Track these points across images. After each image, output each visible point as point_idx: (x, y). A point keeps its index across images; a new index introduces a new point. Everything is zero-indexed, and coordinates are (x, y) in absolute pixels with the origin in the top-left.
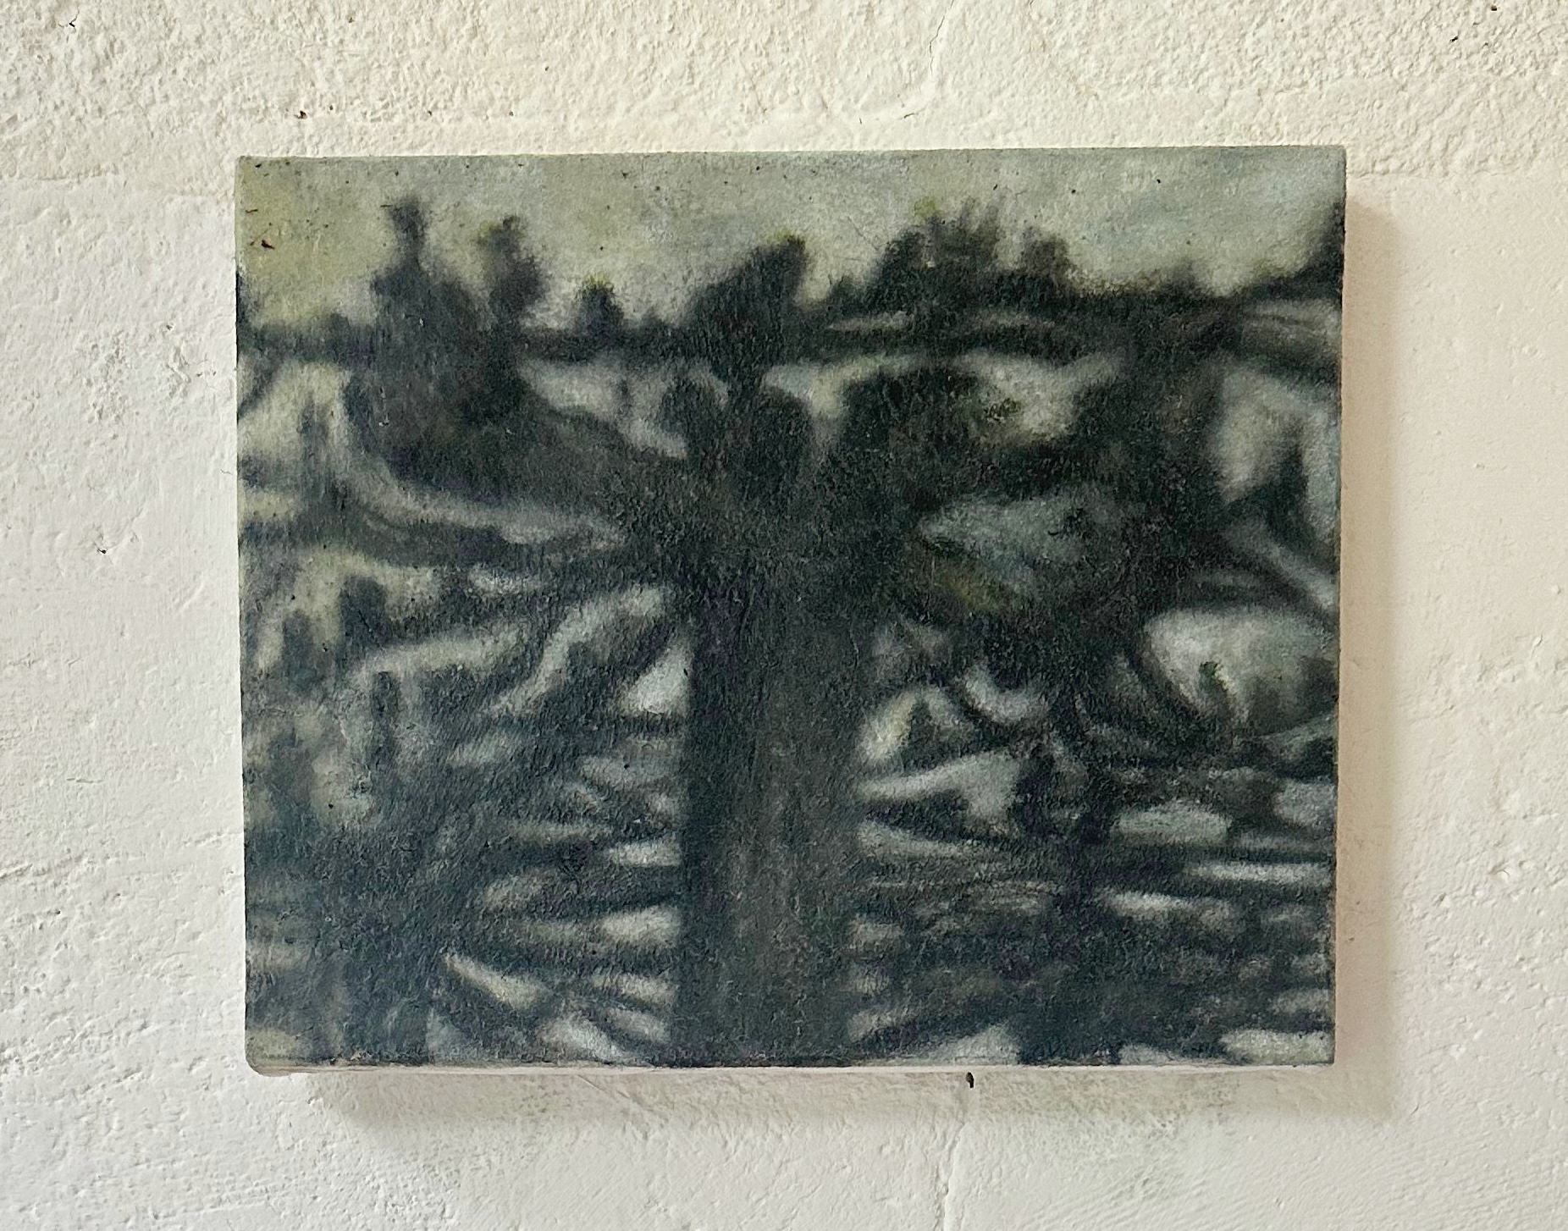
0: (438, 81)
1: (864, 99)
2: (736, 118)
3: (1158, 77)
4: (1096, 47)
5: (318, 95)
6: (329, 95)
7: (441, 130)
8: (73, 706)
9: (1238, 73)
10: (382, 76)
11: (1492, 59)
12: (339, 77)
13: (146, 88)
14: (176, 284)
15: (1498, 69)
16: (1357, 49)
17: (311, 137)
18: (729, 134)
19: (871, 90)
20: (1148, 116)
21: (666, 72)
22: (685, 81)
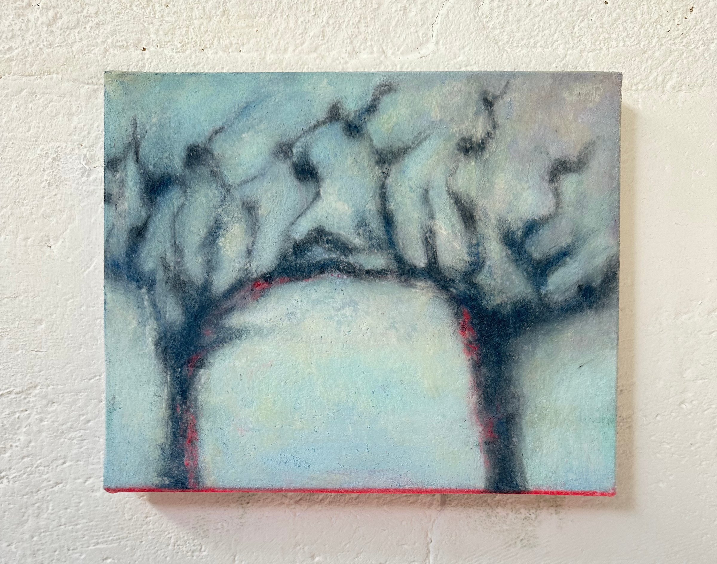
0: (206, 35)
1: (402, 49)
2: (343, 55)
3: (535, 43)
4: (507, 29)
5: (151, 40)
6: (156, 41)
7: (208, 58)
8: (34, 317)
9: (571, 42)
10: (181, 32)
11: (685, 41)
12: (161, 33)
13: (72, 35)
14: (84, 126)
15: (687, 45)
16: (625, 34)
17: (148, 59)
18: (340, 63)
19: (405, 45)
20: (531, 61)
21: (312, 34)
22: (320, 38)
